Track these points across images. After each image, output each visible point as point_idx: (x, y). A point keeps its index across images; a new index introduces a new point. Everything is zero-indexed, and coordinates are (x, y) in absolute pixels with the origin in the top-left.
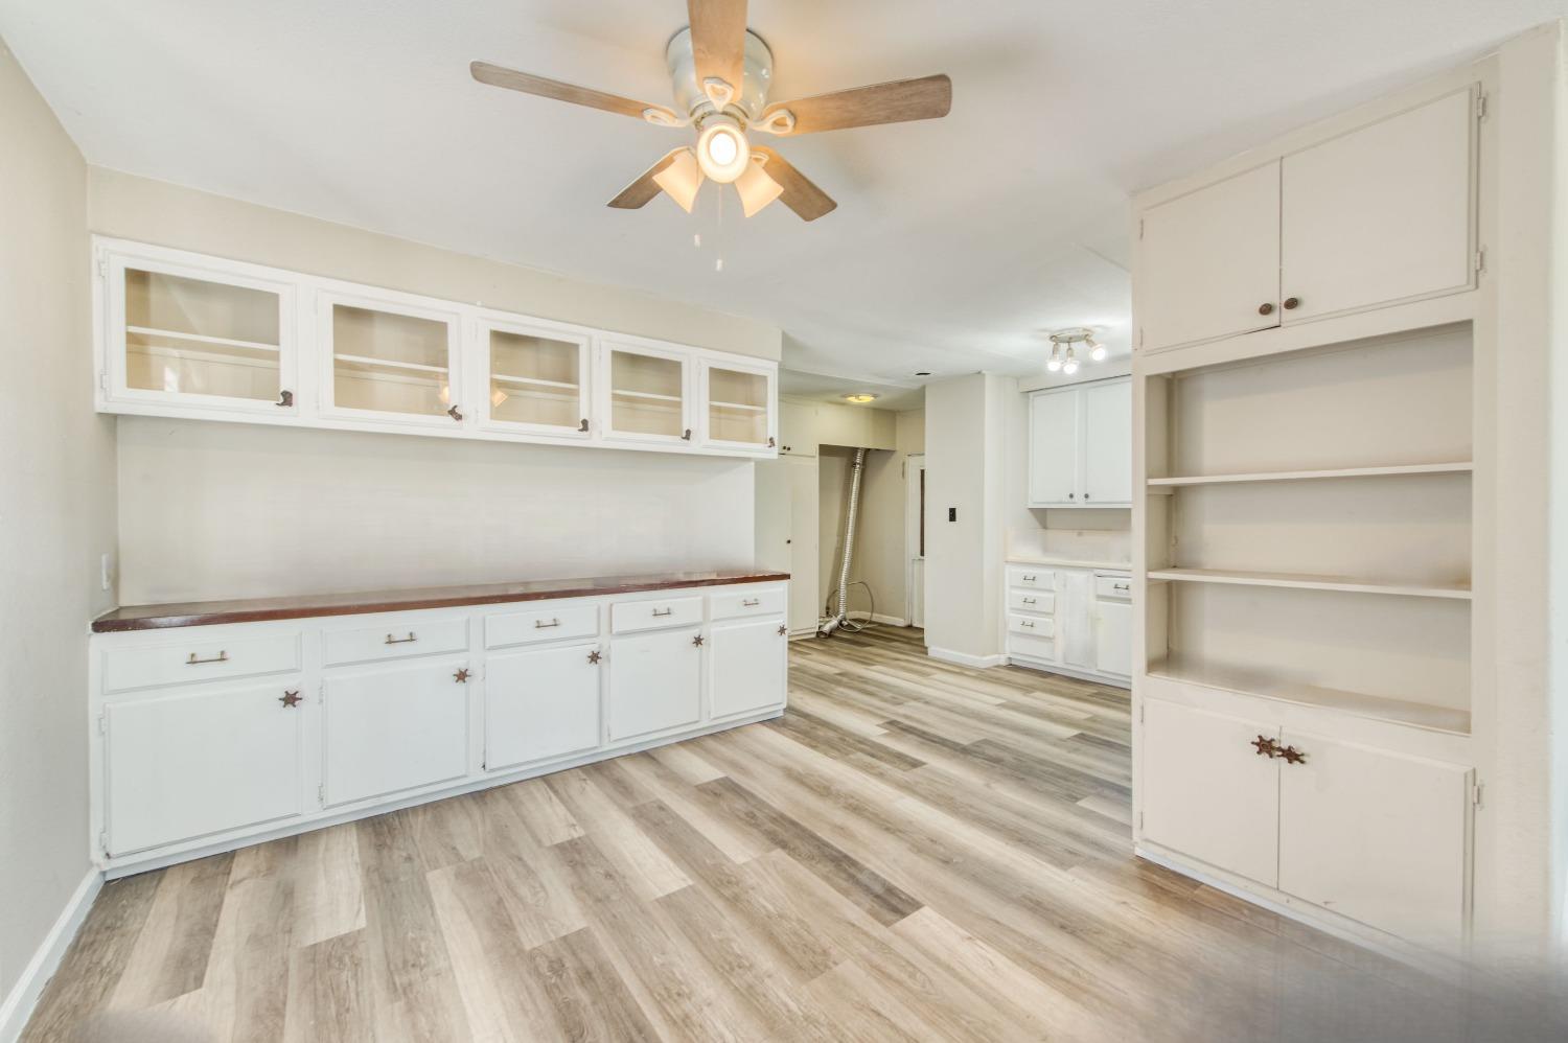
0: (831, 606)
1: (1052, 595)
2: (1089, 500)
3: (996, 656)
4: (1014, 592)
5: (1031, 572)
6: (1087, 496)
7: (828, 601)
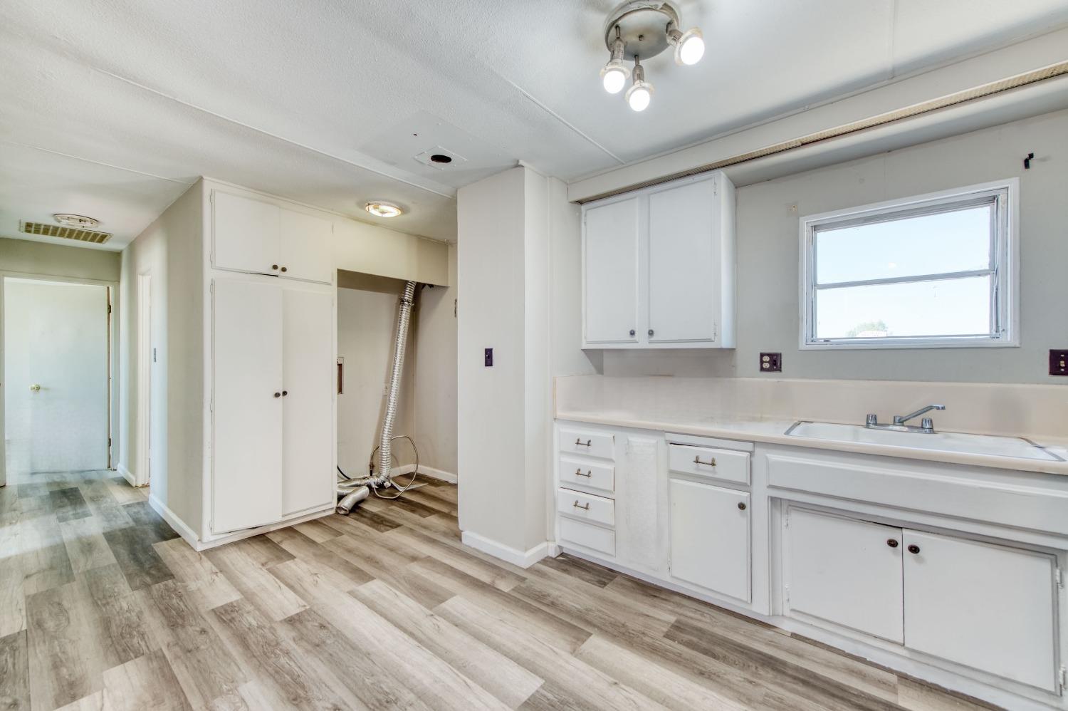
0: (375, 463)
1: (610, 467)
2: (654, 338)
3: (544, 545)
4: (566, 459)
5: (585, 434)
6: (651, 333)
7: (372, 458)
